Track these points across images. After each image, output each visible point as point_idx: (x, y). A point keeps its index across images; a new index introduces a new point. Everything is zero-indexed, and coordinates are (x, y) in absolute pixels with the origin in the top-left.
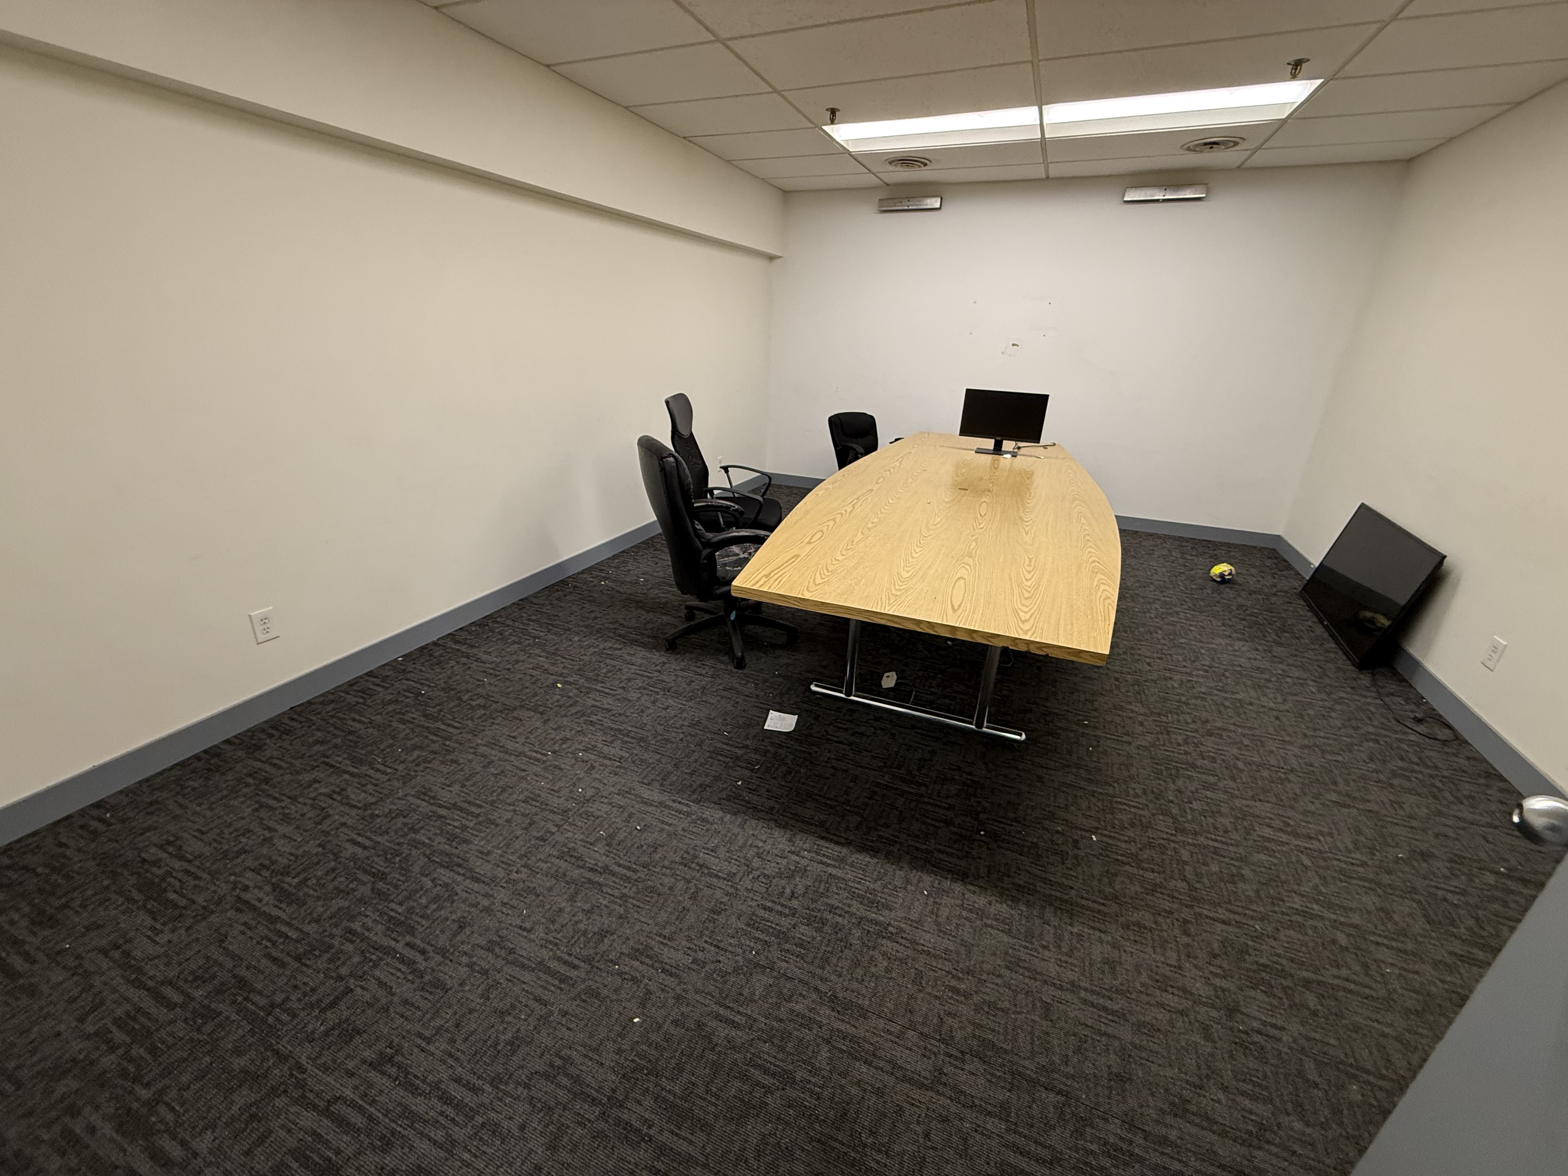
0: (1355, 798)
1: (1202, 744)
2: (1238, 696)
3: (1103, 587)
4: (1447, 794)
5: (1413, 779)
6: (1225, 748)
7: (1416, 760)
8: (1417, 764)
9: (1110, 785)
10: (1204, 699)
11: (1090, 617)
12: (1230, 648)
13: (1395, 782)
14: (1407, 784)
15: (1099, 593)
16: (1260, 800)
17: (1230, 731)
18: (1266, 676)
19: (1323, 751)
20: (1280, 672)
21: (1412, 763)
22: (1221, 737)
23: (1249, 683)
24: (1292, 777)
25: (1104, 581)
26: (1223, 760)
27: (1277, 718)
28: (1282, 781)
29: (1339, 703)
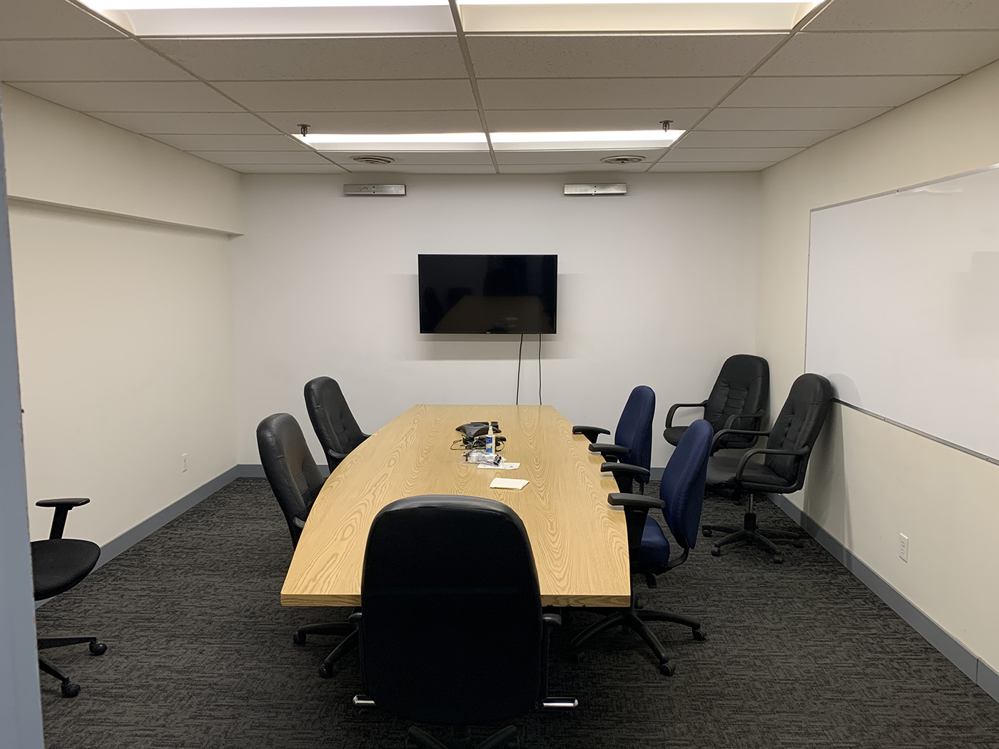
0: (844, 692)
1: (726, 674)
2: (746, 624)
3: (615, 539)
4: (903, 672)
5: (880, 666)
6: (744, 673)
7: (879, 649)
8: (880, 652)
9: (660, 730)
10: (720, 632)
11: (610, 567)
12: (732, 581)
13: (868, 671)
14: (876, 671)
15: (614, 544)
16: (777, 712)
17: (745, 656)
18: (763, 601)
19: (815, 658)
20: (773, 595)
21: (876, 652)
22: (738, 663)
23: (752, 610)
24: (796, 686)
25: (615, 534)
26: (744, 684)
27: (778, 637)
28: (791, 691)
29: (820, 614)
